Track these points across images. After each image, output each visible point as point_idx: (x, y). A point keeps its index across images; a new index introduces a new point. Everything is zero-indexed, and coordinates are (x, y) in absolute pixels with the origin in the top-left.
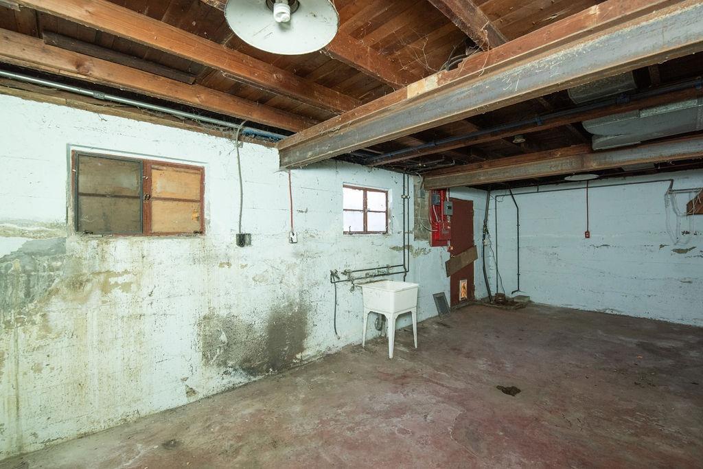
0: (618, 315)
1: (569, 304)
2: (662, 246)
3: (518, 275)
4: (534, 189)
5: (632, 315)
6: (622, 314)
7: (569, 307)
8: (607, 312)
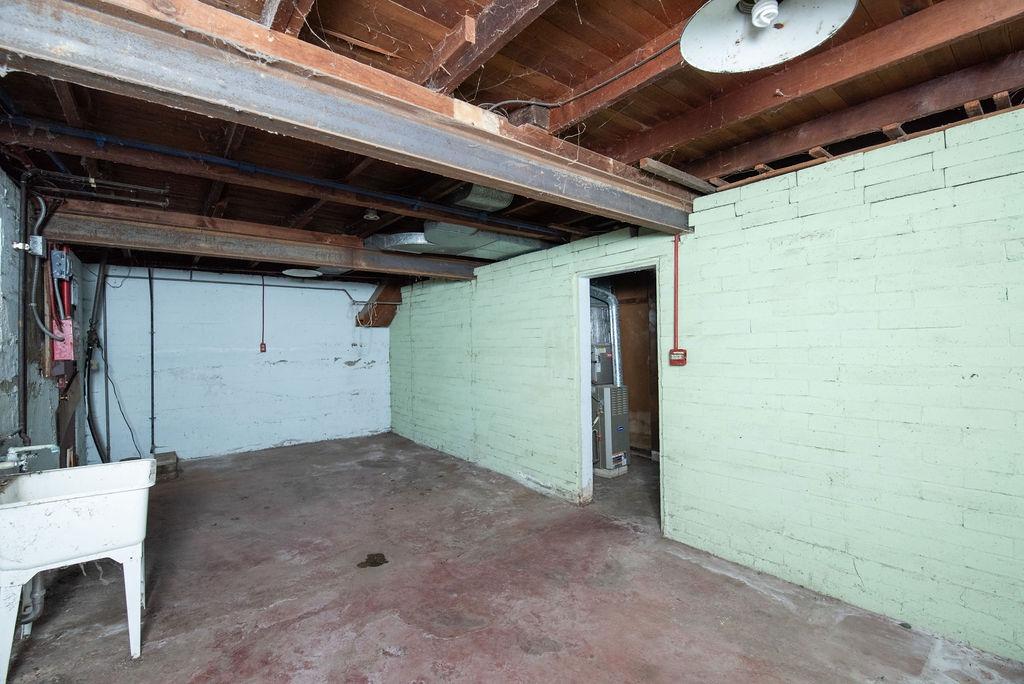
0: (298, 445)
1: (236, 446)
2: (336, 359)
3: (153, 418)
4: (186, 275)
5: (310, 441)
6: (301, 442)
7: (238, 451)
8: (285, 444)
